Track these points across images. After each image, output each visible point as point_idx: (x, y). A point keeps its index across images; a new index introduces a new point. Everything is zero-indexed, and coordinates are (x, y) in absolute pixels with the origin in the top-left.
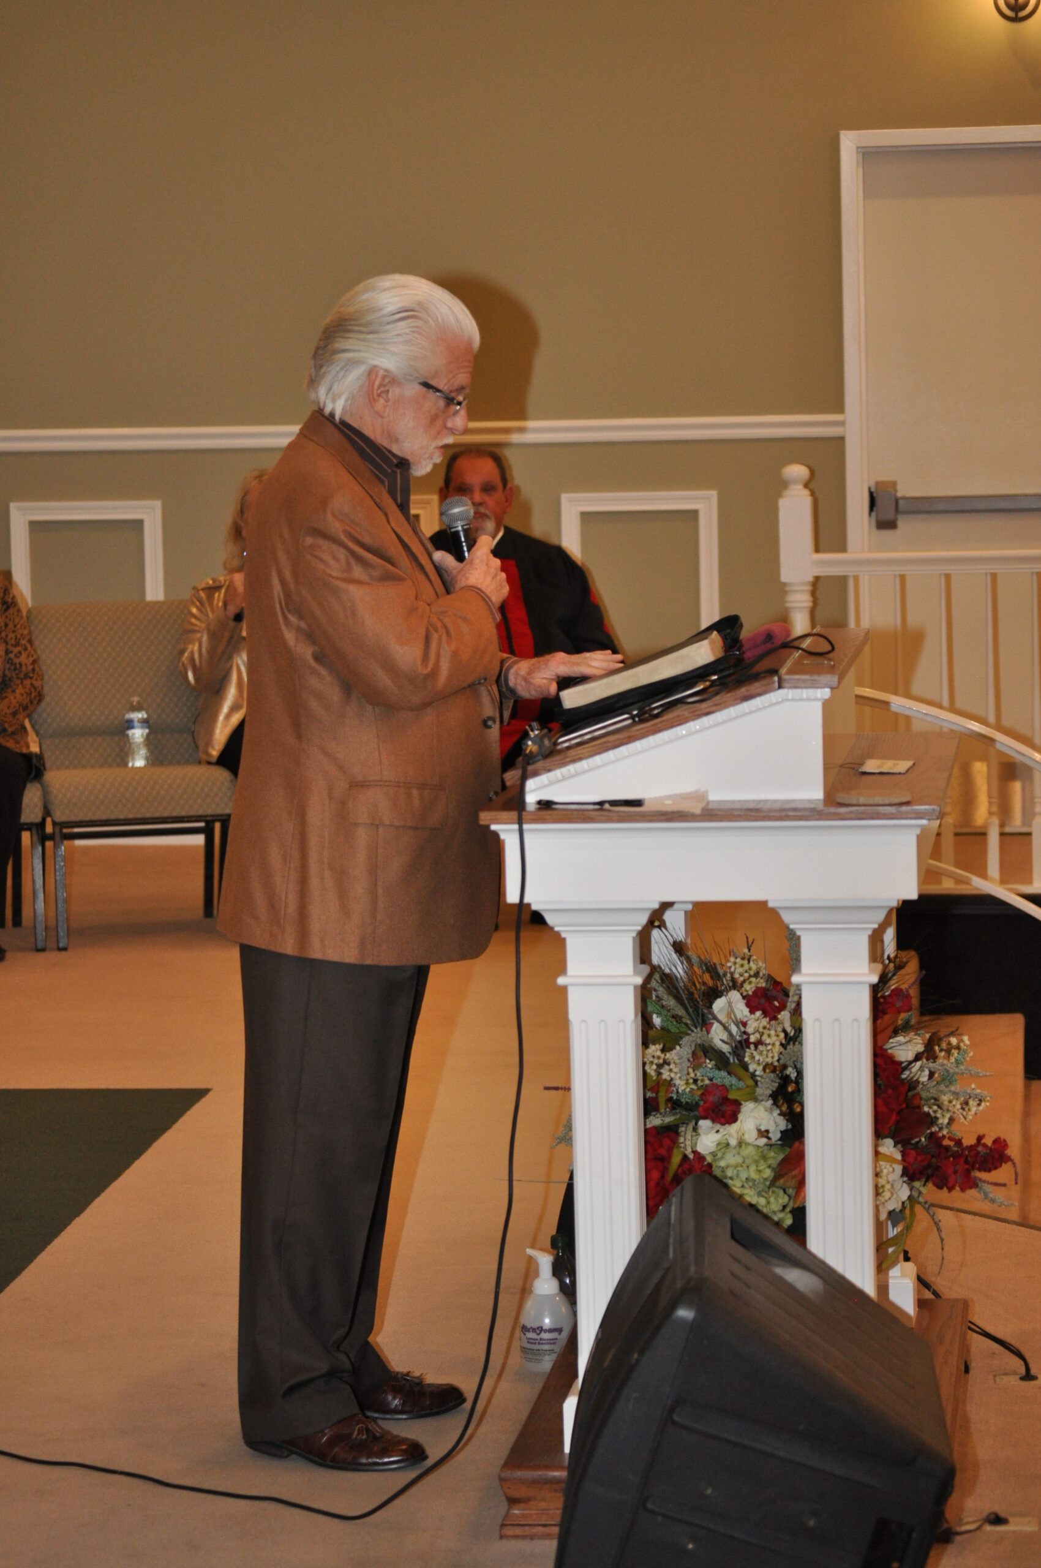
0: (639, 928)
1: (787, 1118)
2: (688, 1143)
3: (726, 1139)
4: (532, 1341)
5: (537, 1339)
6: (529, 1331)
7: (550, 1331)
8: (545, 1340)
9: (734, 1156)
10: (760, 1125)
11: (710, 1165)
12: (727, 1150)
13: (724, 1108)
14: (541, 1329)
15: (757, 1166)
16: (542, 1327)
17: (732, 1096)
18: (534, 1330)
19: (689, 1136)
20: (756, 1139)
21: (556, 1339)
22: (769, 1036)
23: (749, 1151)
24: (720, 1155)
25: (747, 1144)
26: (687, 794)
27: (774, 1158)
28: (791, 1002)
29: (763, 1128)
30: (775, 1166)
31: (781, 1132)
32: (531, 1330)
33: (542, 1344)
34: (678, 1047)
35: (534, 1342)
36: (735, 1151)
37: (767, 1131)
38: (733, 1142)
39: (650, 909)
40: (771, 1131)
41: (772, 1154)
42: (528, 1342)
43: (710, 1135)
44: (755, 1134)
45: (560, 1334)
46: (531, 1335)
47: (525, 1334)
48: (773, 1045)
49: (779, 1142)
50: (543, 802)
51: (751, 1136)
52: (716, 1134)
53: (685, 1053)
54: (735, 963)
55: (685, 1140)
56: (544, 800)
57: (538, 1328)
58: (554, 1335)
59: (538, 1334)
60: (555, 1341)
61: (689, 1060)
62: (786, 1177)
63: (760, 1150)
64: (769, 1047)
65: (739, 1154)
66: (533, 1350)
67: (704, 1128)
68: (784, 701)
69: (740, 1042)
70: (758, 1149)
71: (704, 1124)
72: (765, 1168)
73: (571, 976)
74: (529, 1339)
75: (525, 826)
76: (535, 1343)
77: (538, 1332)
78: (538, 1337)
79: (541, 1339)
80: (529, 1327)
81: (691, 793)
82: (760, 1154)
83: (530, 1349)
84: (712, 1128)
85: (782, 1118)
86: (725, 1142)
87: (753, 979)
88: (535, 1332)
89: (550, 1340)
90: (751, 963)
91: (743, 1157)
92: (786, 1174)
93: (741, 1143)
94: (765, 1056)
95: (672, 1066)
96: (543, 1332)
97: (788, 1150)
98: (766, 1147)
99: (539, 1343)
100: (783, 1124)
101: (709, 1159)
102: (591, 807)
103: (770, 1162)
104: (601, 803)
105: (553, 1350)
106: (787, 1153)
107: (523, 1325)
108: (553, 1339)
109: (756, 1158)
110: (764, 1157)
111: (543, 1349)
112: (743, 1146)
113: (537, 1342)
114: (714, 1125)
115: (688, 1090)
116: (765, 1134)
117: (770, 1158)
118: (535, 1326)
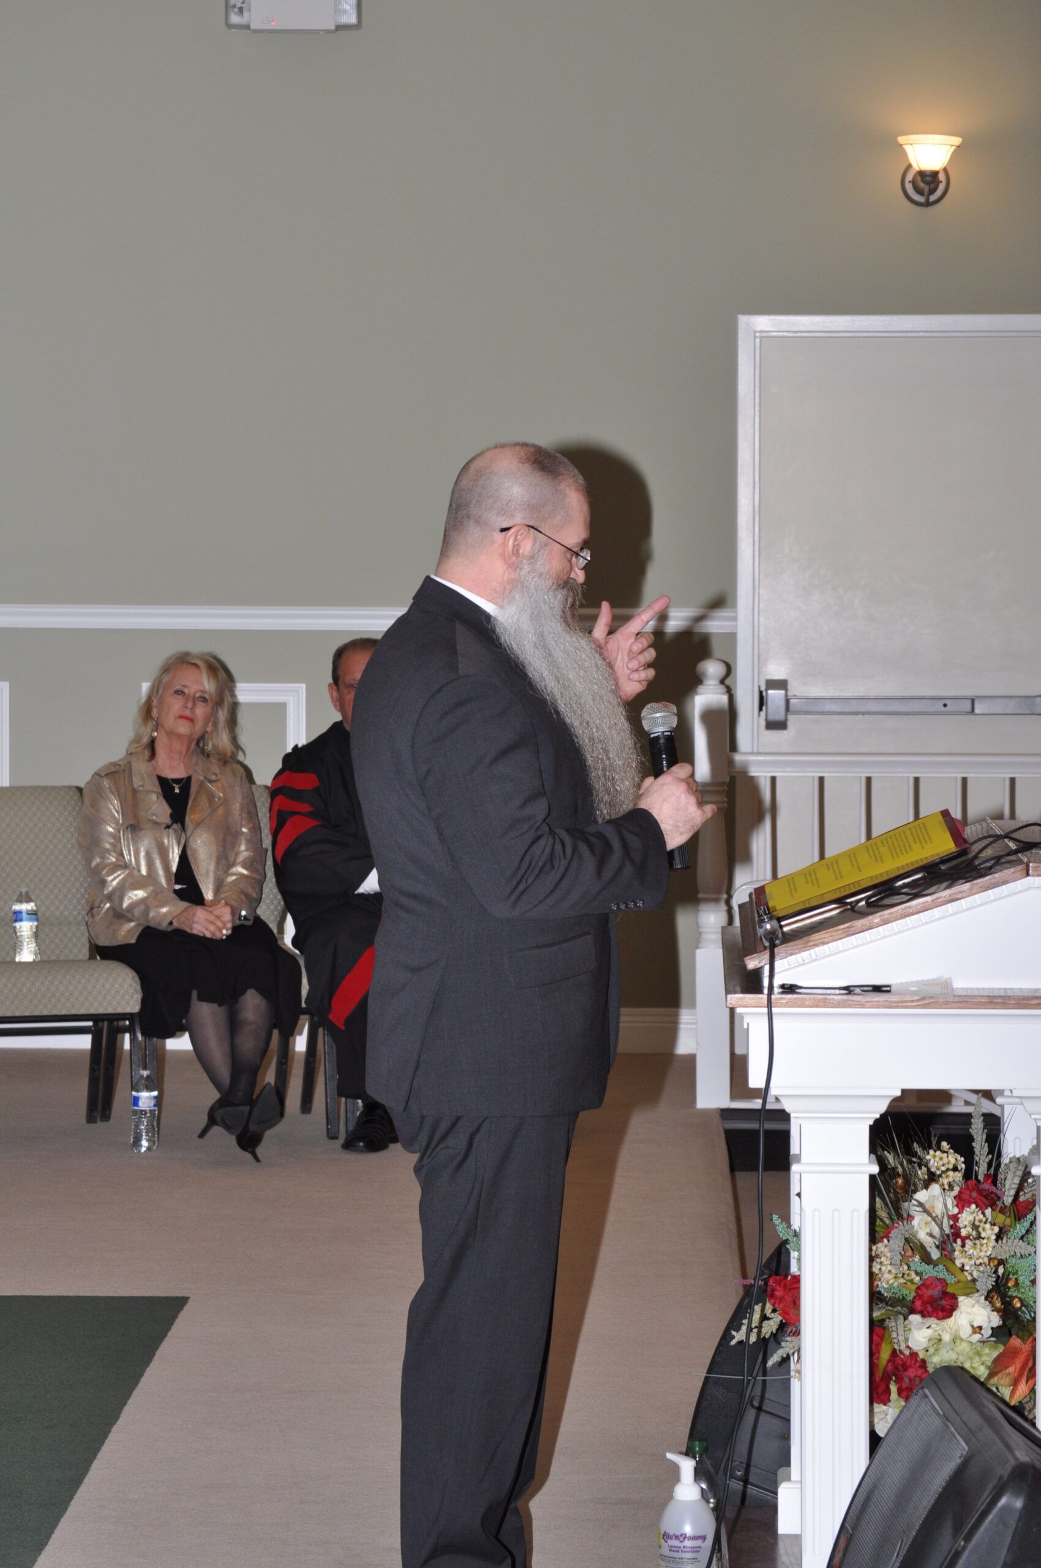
0: (878, 1116)
1: (1000, 1314)
2: (901, 1338)
3: (939, 1334)
4: (675, 1549)
5: (680, 1547)
6: (671, 1539)
7: (694, 1538)
8: (689, 1548)
9: (947, 1352)
10: (973, 1322)
11: (924, 1361)
12: (940, 1346)
13: (943, 1302)
14: (684, 1537)
15: (971, 1363)
16: (686, 1534)
17: (949, 1290)
18: (677, 1537)
19: (901, 1332)
20: (970, 1336)
21: (700, 1547)
22: (984, 1229)
23: (964, 1347)
24: (931, 1350)
25: (962, 1340)
26: (928, 980)
27: (988, 1355)
28: (1007, 1196)
29: (976, 1325)
30: (989, 1364)
31: (992, 1329)
32: (674, 1538)
33: (685, 1552)
34: (885, 1241)
35: (677, 1549)
36: (948, 1347)
37: (980, 1328)
38: (946, 1338)
39: (890, 1096)
40: (983, 1327)
41: (987, 1351)
42: (670, 1550)
43: (921, 1332)
44: (969, 1330)
45: (703, 1542)
46: (674, 1543)
47: (666, 1542)
48: (988, 1238)
49: (993, 1339)
50: (786, 986)
51: (965, 1332)
52: (927, 1330)
53: (897, 1246)
54: (934, 1157)
55: (898, 1335)
56: (787, 984)
57: (681, 1535)
58: (698, 1543)
59: (681, 1542)
60: (698, 1549)
61: (900, 1253)
62: (1000, 1375)
63: (974, 1346)
64: (985, 1241)
65: (953, 1350)
66: (676, 1558)
67: (915, 1323)
68: (1029, 888)
69: (948, 1236)
70: (972, 1346)
71: (915, 1318)
72: (979, 1366)
73: (804, 1164)
74: (671, 1546)
75: (774, 1010)
76: (678, 1551)
77: (681, 1539)
78: (682, 1545)
79: (684, 1547)
80: (671, 1533)
81: (933, 980)
82: (974, 1351)
83: (672, 1557)
84: (923, 1323)
85: (995, 1313)
86: (939, 1337)
87: (951, 1173)
88: (678, 1539)
89: (694, 1547)
90: (950, 1156)
91: (958, 1354)
92: (1000, 1371)
93: (956, 1339)
94: (979, 1250)
95: (883, 1259)
96: (686, 1540)
97: (1001, 1348)
98: (979, 1344)
99: (682, 1551)
100: (996, 1321)
101: (921, 1355)
102: (837, 991)
103: (984, 1358)
104: (847, 988)
105: (697, 1559)
106: (1001, 1351)
107: (665, 1532)
108: (696, 1547)
109: (971, 1354)
110: (978, 1354)
111: (686, 1557)
112: (958, 1342)
113: (680, 1550)
114: (925, 1321)
115: (896, 1284)
116: (978, 1330)
117: (985, 1354)
118: (678, 1533)
